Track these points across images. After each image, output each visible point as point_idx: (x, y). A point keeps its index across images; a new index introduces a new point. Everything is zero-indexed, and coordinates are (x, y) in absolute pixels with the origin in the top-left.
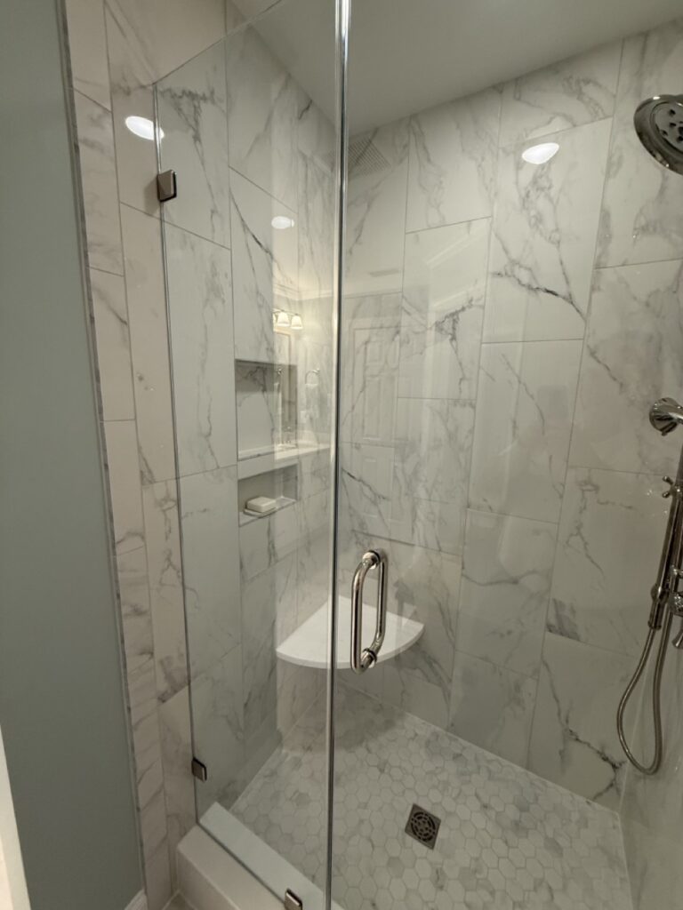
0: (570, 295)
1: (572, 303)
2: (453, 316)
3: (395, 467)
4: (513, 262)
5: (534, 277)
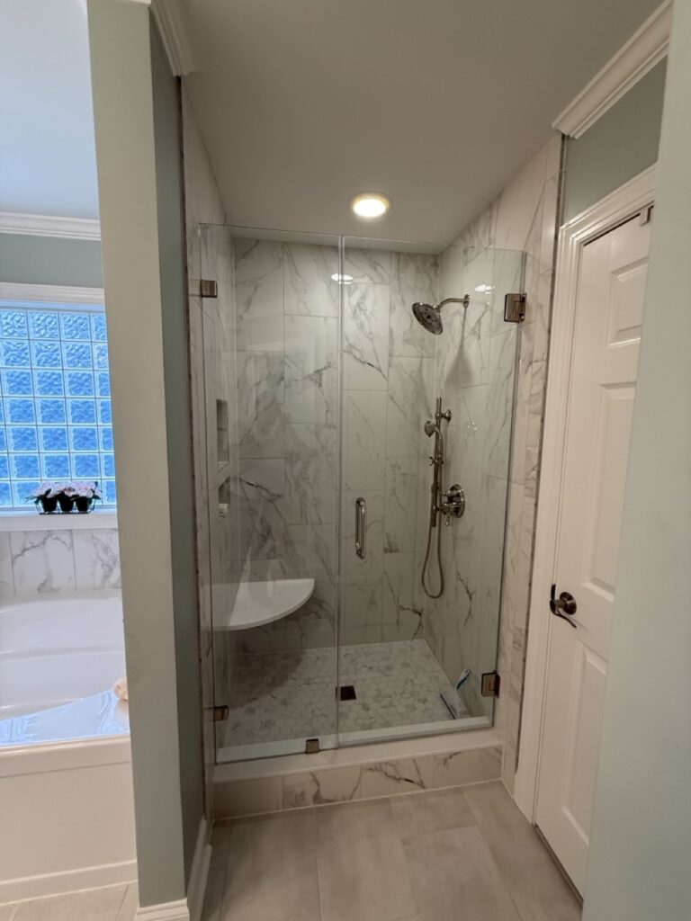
1: (381, 372)
2: (318, 372)
3: (286, 473)
4: (351, 346)
5: (362, 356)
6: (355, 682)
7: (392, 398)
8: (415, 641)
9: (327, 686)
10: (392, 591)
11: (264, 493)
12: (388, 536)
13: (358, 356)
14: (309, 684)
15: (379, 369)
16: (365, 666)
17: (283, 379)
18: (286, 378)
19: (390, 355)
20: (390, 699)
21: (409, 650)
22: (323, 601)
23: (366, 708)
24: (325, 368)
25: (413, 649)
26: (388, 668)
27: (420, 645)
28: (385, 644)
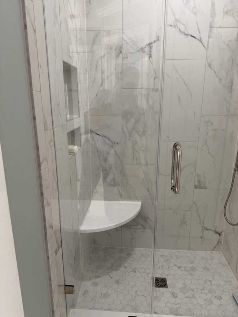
0: (201, 39)
1: (201, 42)
2: (150, 45)
3: (122, 126)
4: (177, 20)
5: (186, 29)
6: (167, 275)
7: (210, 66)
8: (214, 252)
9: (148, 275)
10: (199, 216)
11: (107, 141)
12: (199, 176)
13: (183, 30)
14: (135, 272)
15: (200, 40)
16: (175, 265)
17: (121, 52)
18: (124, 51)
19: (211, 27)
20: (192, 292)
21: (209, 258)
22: (147, 218)
23: (174, 295)
24: (155, 42)
25: (212, 258)
26: (193, 269)
27: (218, 256)
28: (191, 251)
